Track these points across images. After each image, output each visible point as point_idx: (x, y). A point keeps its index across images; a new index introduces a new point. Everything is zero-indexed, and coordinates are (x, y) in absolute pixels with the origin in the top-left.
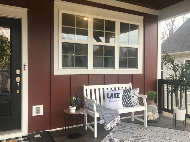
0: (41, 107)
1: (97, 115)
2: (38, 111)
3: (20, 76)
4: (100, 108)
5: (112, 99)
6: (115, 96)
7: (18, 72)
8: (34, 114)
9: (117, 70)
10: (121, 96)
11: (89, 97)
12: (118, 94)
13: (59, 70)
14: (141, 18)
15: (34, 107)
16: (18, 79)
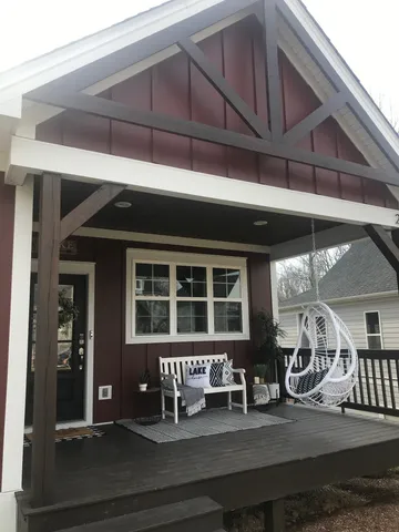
0: (110, 387)
1: (177, 394)
2: (105, 393)
3: (84, 346)
4: (182, 386)
5: (196, 376)
6: (200, 371)
7: (82, 342)
8: (101, 398)
9: (211, 335)
10: (208, 371)
11: (167, 372)
12: (204, 368)
13: (133, 337)
14: (244, 260)
15: (101, 388)
16: (81, 350)
